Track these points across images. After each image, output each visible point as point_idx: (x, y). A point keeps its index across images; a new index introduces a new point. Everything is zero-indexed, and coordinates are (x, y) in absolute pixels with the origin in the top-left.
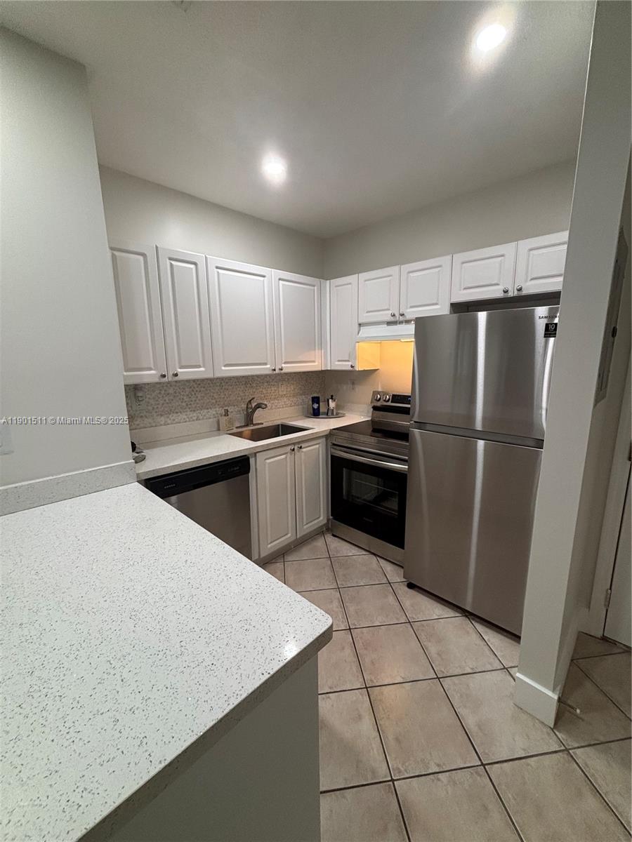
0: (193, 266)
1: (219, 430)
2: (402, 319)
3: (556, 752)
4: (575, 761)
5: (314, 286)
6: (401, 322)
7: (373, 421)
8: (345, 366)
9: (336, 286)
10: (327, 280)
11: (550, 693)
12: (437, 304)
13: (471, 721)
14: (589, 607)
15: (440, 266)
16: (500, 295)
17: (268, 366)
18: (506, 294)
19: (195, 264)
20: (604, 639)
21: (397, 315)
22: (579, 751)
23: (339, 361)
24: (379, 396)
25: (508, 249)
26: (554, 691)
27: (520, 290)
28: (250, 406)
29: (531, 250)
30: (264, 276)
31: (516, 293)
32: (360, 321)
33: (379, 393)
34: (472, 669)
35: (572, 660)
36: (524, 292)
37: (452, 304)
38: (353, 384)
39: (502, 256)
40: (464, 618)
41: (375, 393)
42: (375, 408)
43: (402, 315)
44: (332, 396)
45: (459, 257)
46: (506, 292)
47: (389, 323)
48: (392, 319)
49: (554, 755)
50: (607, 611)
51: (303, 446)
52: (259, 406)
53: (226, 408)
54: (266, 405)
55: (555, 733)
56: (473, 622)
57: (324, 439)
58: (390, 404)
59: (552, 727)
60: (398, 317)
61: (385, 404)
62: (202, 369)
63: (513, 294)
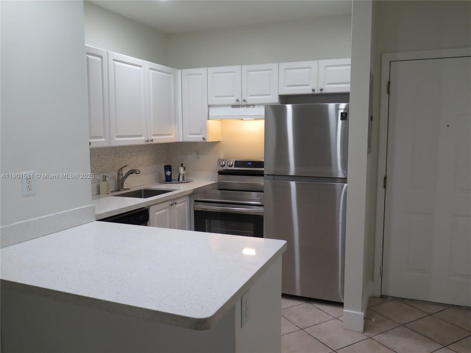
0: (99, 59)
1: (99, 193)
2: (244, 103)
3: (366, 339)
4: (374, 340)
5: (170, 74)
6: (243, 106)
7: (219, 184)
8: (198, 138)
9: (188, 75)
10: (179, 69)
11: (360, 313)
12: (269, 95)
13: (324, 339)
14: (373, 280)
15: (270, 70)
16: (310, 92)
17: (143, 138)
18: (314, 92)
19: (101, 57)
20: (382, 297)
21: (240, 100)
22: (376, 337)
23: (190, 134)
24: (224, 163)
25: (312, 64)
26: (362, 312)
27: (321, 90)
28: (120, 173)
29: (326, 66)
30: (141, 66)
31: (319, 92)
32: (210, 103)
33: (223, 160)
34: (319, 322)
35: (367, 308)
36: (324, 91)
37: (279, 95)
38: (198, 154)
39: (310, 68)
40: (307, 303)
41: (220, 160)
42: (220, 173)
43: (245, 101)
44: (182, 165)
45: (283, 65)
46: (314, 90)
47: (234, 106)
48: (237, 103)
49: (365, 340)
50: (382, 278)
51: (177, 201)
52: (132, 172)
53: (105, 174)
54: (140, 171)
55: (364, 334)
56: (313, 304)
57: (188, 198)
58: (233, 168)
59: (363, 332)
60: (240, 103)
61: (229, 168)
62: (103, 140)
63: (317, 91)
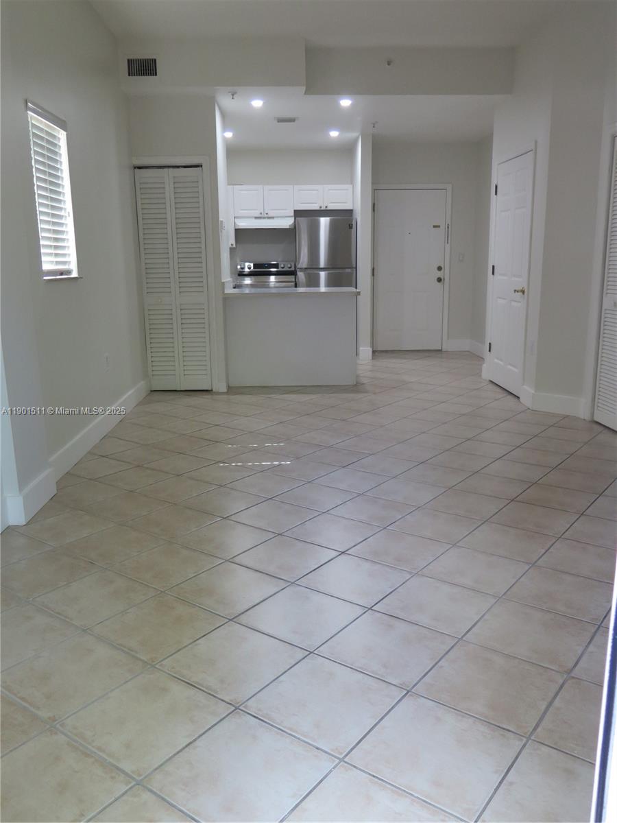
2: (266, 216)
6: (264, 218)
16: (318, 208)
18: (321, 209)
25: (319, 187)
27: (327, 207)
29: (329, 190)
32: (236, 215)
37: (295, 211)
39: (317, 190)
43: (267, 214)
45: (297, 187)
47: (256, 218)
48: (259, 216)
60: (262, 215)
63: (323, 208)
